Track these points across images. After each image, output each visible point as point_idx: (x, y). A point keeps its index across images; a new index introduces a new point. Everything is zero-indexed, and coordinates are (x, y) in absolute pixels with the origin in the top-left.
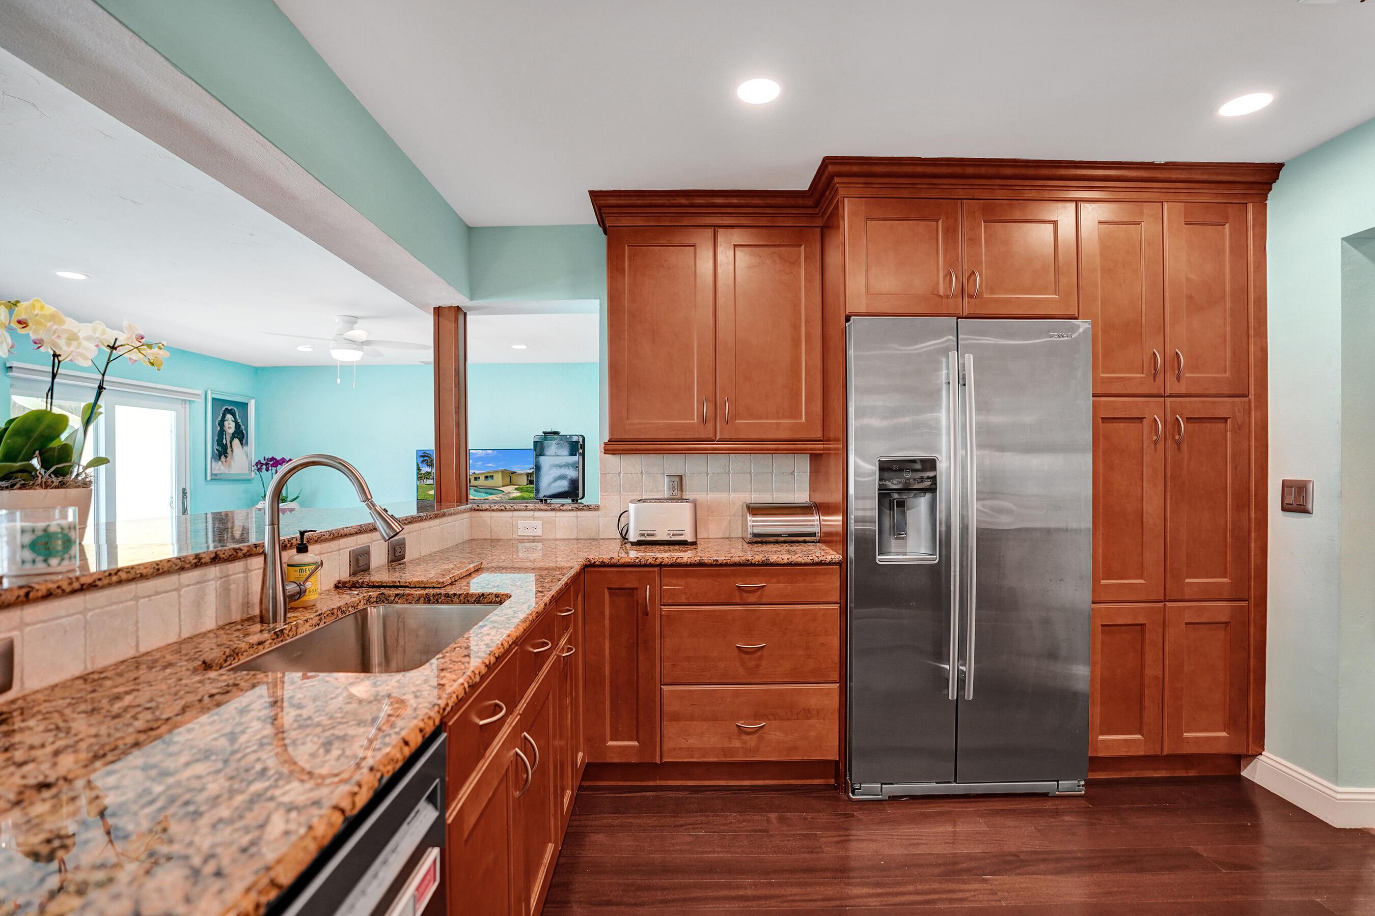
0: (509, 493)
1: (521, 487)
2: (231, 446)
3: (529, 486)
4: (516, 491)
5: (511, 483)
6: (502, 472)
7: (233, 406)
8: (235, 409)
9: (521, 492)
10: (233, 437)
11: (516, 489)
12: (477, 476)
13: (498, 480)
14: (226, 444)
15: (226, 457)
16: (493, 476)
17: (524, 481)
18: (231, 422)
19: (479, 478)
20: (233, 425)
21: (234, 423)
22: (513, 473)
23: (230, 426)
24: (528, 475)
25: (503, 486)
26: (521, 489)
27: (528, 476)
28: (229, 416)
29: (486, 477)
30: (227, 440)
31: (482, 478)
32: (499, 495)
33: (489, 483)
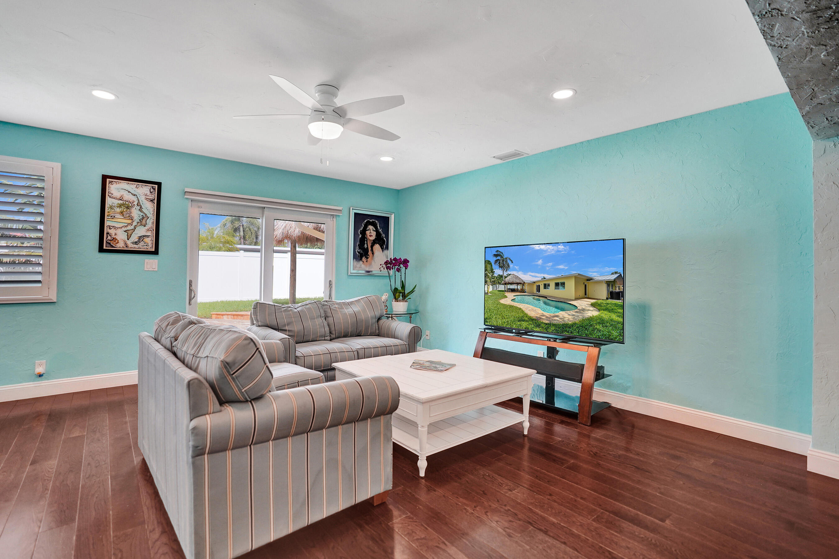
0: (583, 310)
1: (599, 301)
2: (372, 250)
3: (610, 301)
4: (591, 308)
5: (586, 296)
6: (576, 277)
7: (375, 219)
8: (377, 222)
9: (599, 310)
10: (374, 243)
11: (593, 305)
12: (546, 282)
13: (570, 289)
14: (367, 248)
15: (367, 258)
16: (563, 284)
17: (603, 292)
18: (372, 231)
19: (549, 285)
20: (374, 234)
21: (375, 233)
22: (589, 279)
23: (371, 234)
24: (609, 283)
25: (576, 299)
26: (600, 305)
27: (608, 285)
28: (371, 227)
29: (557, 285)
30: (369, 245)
31: (552, 285)
32: (572, 312)
33: (560, 293)
